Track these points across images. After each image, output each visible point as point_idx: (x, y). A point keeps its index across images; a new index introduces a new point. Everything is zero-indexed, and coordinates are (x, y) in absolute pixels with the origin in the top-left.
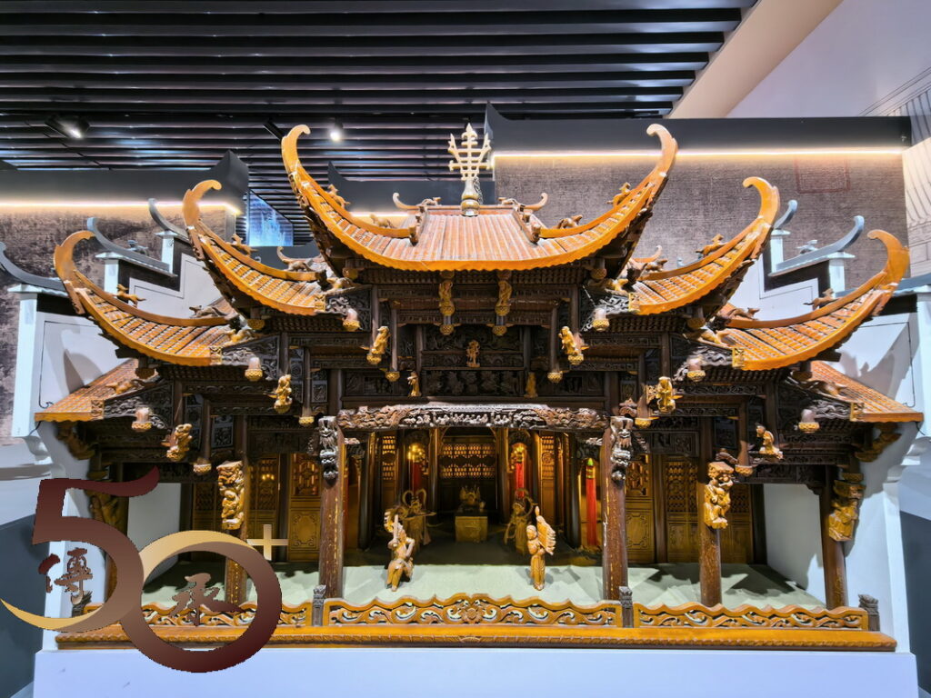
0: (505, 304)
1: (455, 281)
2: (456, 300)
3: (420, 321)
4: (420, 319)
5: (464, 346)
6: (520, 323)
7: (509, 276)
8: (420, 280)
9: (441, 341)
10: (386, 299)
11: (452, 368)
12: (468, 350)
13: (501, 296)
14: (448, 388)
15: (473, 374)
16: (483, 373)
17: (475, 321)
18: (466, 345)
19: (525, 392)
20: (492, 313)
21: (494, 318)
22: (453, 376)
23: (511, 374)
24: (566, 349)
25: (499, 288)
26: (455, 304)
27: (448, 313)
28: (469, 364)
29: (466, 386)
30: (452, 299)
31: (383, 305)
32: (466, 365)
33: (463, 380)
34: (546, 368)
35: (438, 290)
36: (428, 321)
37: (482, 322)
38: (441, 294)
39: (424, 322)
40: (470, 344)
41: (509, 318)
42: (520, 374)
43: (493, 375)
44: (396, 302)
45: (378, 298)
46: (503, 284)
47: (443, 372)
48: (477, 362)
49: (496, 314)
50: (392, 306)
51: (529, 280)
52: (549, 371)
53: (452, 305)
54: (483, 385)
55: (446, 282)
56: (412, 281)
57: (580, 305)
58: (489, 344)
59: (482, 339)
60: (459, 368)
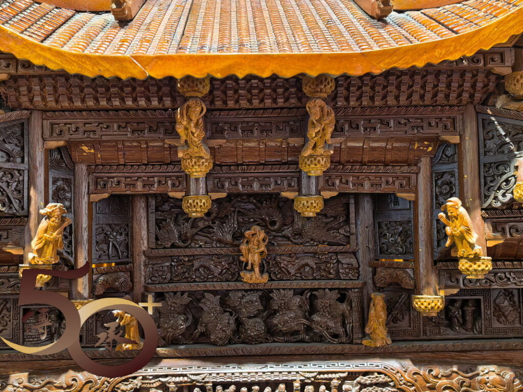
0: (320, 151)
1: (212, 102)
2: (215, 143)
3: (139, 187)
4: (139, 185)
5: (235, 237)
6: (351, 188)
7: (330, 88)
8: (135, 100)
9: (186, 228)
10: (61, 143)
11: (209, 285)
12: (243, 247)
13: (312, 133)
14: (200, 329)
15: (255, 297)
16: (274, 295)
17: (256, 187)
18: (238, 236)
19: (364, 335)
20: (293, 168)
21: (297, 179)
22: (211, 303)
23: (335, 295)
24: (453, 245)
25: (306, 115)
26: (213, 151)
27: (198, 170)
28: (246, 276)
29: (239, 323)
30: (205, 140)
31: (56, 155)
32: (239, 279)
33: (234, 311)
34: (408, 283)
35: (174, 122)
36: (155, 189)
37: (271, 189)
38: (180, 130)
39: (146, 191)
40: (247, 233)
41: (327, 179)
42: (353, 295)
43: (297, 300)
44: (85, 148)
45: (44, 140)
46: (315, 108)
47: (191, 294)
48: (262, 272)
49: (300, 171)
50: (76, 155)
51: (372, 99)
52: (416, 290)
53: (205, 153)
54: (275, 321)
55: (190, 102)
56: (116, 103)
57: (482, 150)
58: (288, 232)
59: (273, 223)
60: (225, 286)
